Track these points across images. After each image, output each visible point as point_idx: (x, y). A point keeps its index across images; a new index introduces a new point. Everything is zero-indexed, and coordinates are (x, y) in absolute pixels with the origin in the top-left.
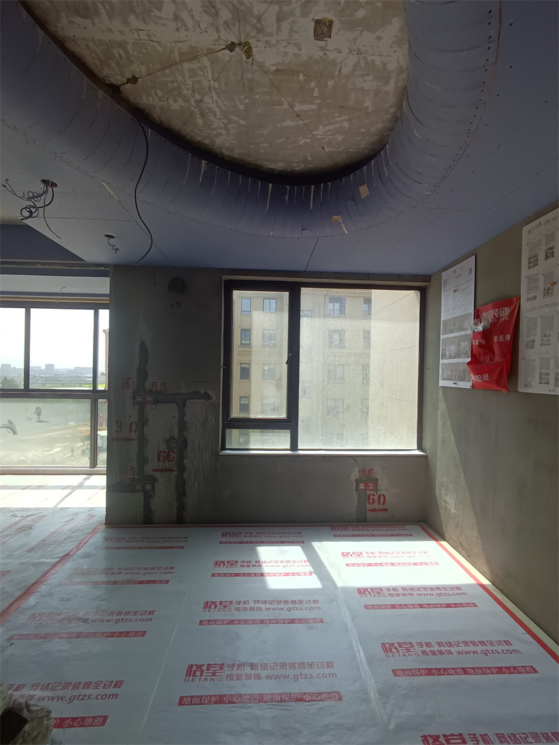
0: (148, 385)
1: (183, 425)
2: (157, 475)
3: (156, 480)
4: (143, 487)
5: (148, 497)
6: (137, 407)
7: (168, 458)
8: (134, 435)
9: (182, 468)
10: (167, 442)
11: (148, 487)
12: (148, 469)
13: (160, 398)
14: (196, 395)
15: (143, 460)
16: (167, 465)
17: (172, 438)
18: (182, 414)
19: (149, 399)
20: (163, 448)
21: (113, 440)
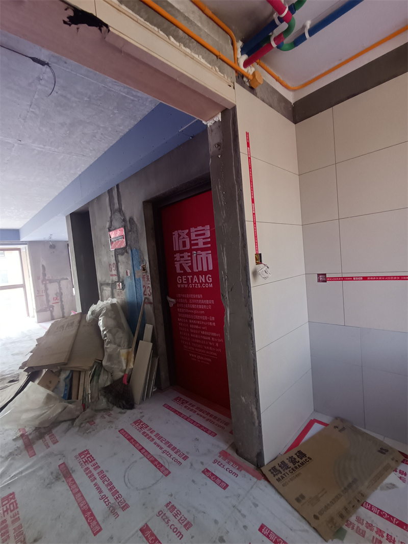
0: (47, 278)
1: (60, 288)
2: (54, 305)
3: (53, 306)
4: (50, 309)
5: (52, 312)
6: (44, 285)
7: (57, 299)
8: (44, 294)
9: (62, 301)
10: (56, 294)
11: (51, 309)
12: (51, 304)
13: (51, 281)
14: (63, 279)
15: (48, 301)
16: (57, 301)
17: (57, 293)
18: (60, 285)
19: (48, 282)
20: (55, 296)
21: (37, 296)
